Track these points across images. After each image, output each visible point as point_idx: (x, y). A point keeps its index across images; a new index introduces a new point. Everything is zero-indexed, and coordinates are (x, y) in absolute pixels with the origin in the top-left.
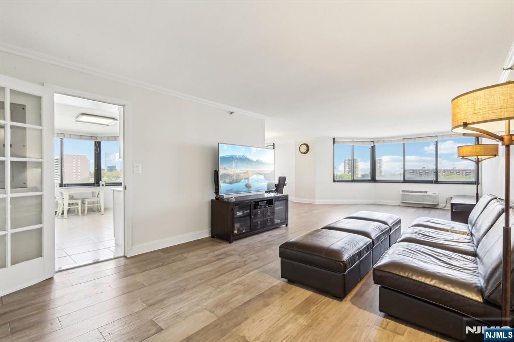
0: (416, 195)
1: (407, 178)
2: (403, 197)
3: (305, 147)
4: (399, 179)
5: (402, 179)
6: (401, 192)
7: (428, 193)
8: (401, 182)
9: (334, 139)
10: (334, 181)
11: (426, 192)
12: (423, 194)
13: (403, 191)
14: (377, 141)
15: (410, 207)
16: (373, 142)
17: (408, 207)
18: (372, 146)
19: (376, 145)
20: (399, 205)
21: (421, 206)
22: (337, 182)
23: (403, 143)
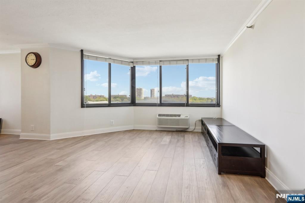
0: (171, 119)
1: (164, 101)
2: (160, 122)
3: (33, 57)
4: (157, 103)
7: (181, 117)
8: (158, 106)
10: (83, 106)
11: (179, 116)
12: (177, 118)
14: (137, 62)
15: (166, 132)
16: (133, 62)
17: (164, 132)
18: (132, 67)
19: (136, 67)
20: (157, 130)
21: (175, 130)
22: (87, 107)
23: (160, 65)
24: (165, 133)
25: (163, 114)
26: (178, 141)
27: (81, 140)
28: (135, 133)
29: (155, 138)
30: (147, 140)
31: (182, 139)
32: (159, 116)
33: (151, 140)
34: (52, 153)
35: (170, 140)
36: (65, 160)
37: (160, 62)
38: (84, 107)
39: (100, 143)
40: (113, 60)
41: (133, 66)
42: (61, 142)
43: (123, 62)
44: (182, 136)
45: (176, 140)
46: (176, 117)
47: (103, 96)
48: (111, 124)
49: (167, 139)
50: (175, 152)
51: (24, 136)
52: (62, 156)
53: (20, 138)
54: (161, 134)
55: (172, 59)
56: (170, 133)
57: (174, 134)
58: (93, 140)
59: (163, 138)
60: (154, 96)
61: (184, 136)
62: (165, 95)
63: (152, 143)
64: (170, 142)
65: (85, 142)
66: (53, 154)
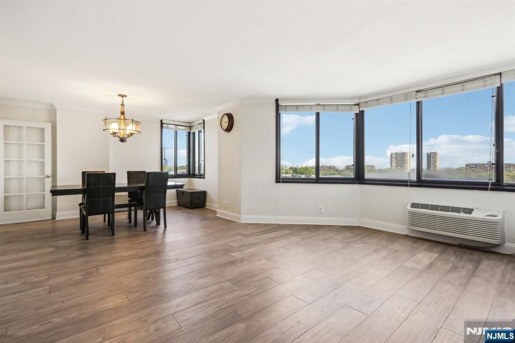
0: (442, 217)
2: (414, 219)
4: (407, 179)
5: (414, 177)
6: (409, 207)
7: (474, 215)
8: (411, 186)
9: (277, 100)
10: (278, 180)
11: (470, 211)
12: (462, 215)
13: (414, 205)
14: (366, 102)
15: (429, 244)
16: (358, 104)
17: (425, 242)
18: (356, 114)
19: (365, 111)
20: (407, 235)
21: (456, 243)
22: (283, 182)
23: (418, 100)
24: (426, 245)
25: (422, 204)
26: (454, 269)
27: (272, 229)
28: (358, 232)
29: (396, 251)
30: (376, 251)
31: (470, 267)
32: (411, 207)
33: (384, 253)
34: (235, 239)
35: (432, 263)
36: (244, 251)
37: (418, 94)
38: (279, 182)
39: (295, 239)
40: (322, 107)
41: (358, 112)
42: (250, 227)
43: (340, 107)
44: (470, 261)
45: (449, 266)
46: (459, 212)
47: (334, 167)
48: (319, 212)
49: (425, 257)
50: (430, 291)
51: (221, 213)
52: (242, 246)
53: (217, 215)
54: (415, 245)
55: (449, 82)
56: (440, 248)
57: (450, 250)
58: (287, 232)
59: (414, 255)
60: (435, 166)
61: (479, 262)
62: (466, 165)
63: (385, 258)
64: (430, 266)
65: (276, 233)
66: (234, 241)
